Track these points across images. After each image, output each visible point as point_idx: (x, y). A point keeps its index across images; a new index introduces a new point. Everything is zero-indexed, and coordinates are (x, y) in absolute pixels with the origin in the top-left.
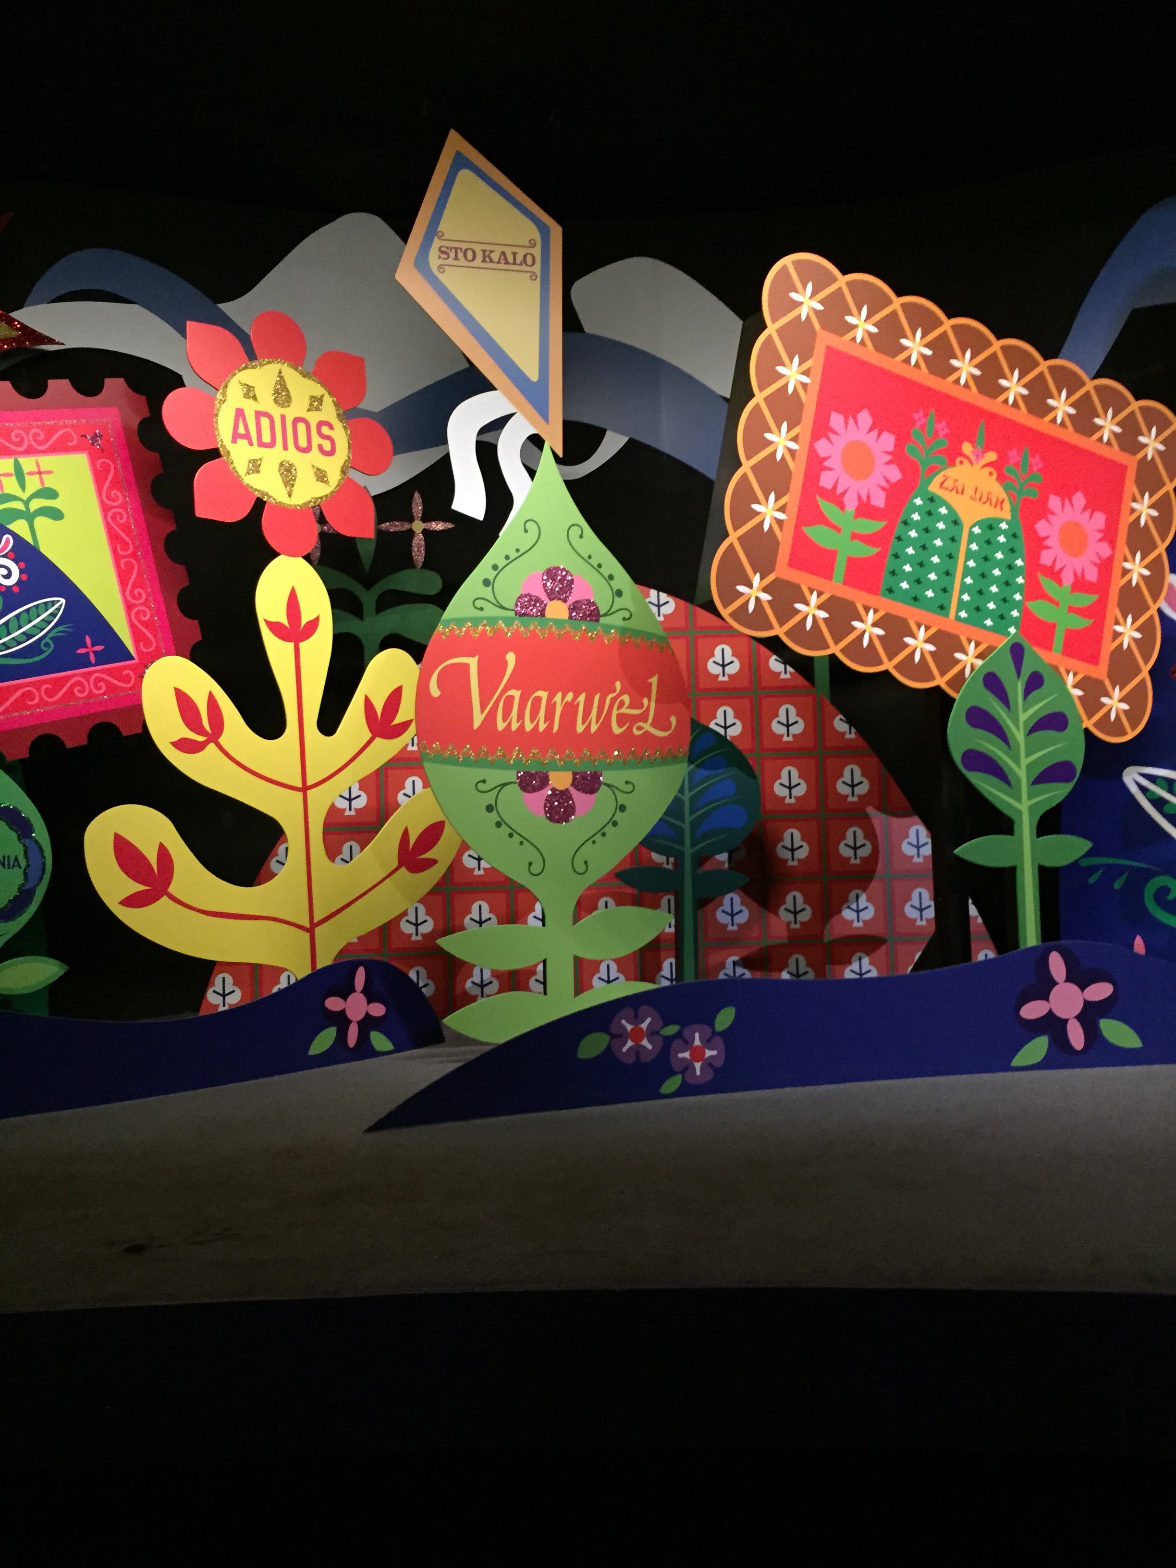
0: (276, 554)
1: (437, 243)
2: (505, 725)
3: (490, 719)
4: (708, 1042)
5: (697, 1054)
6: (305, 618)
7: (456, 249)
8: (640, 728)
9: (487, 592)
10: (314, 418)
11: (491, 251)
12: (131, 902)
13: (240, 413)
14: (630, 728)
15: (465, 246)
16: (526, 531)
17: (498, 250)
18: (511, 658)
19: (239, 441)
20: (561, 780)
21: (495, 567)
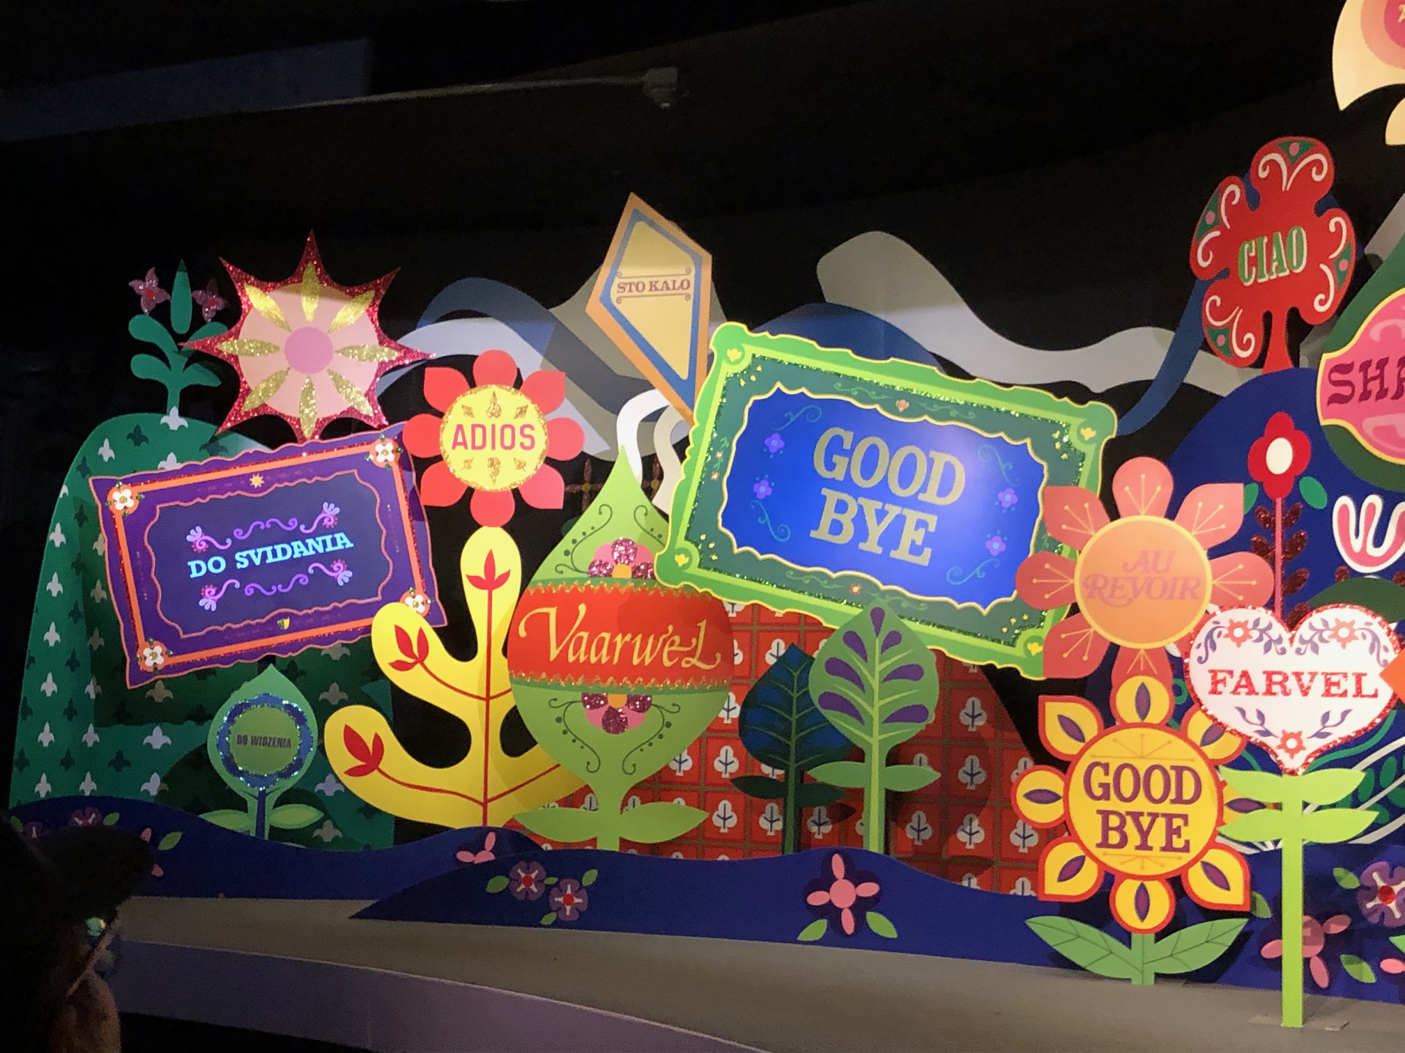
0: (479, 526)
1: (617, 281)
2: (576, 657)
3: (564, 653)
4: (577, 893)
5: (569, 900)
6: (499, 572)
7: (630, 284)
8: (688, 662)
9: (567, 560)
10: (518, 424)
11: (656, 282)
12: (353, 772)
13: (460, 427)
14: (679, 662)
15: (636, 281)
16: (600, 513)
17: (662, 280)
18: (582, 609)
19: (458, 447)
20: (617, 701)
21: (574, 541)
